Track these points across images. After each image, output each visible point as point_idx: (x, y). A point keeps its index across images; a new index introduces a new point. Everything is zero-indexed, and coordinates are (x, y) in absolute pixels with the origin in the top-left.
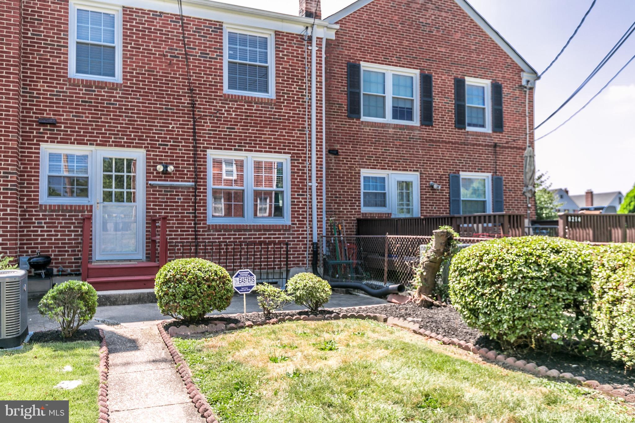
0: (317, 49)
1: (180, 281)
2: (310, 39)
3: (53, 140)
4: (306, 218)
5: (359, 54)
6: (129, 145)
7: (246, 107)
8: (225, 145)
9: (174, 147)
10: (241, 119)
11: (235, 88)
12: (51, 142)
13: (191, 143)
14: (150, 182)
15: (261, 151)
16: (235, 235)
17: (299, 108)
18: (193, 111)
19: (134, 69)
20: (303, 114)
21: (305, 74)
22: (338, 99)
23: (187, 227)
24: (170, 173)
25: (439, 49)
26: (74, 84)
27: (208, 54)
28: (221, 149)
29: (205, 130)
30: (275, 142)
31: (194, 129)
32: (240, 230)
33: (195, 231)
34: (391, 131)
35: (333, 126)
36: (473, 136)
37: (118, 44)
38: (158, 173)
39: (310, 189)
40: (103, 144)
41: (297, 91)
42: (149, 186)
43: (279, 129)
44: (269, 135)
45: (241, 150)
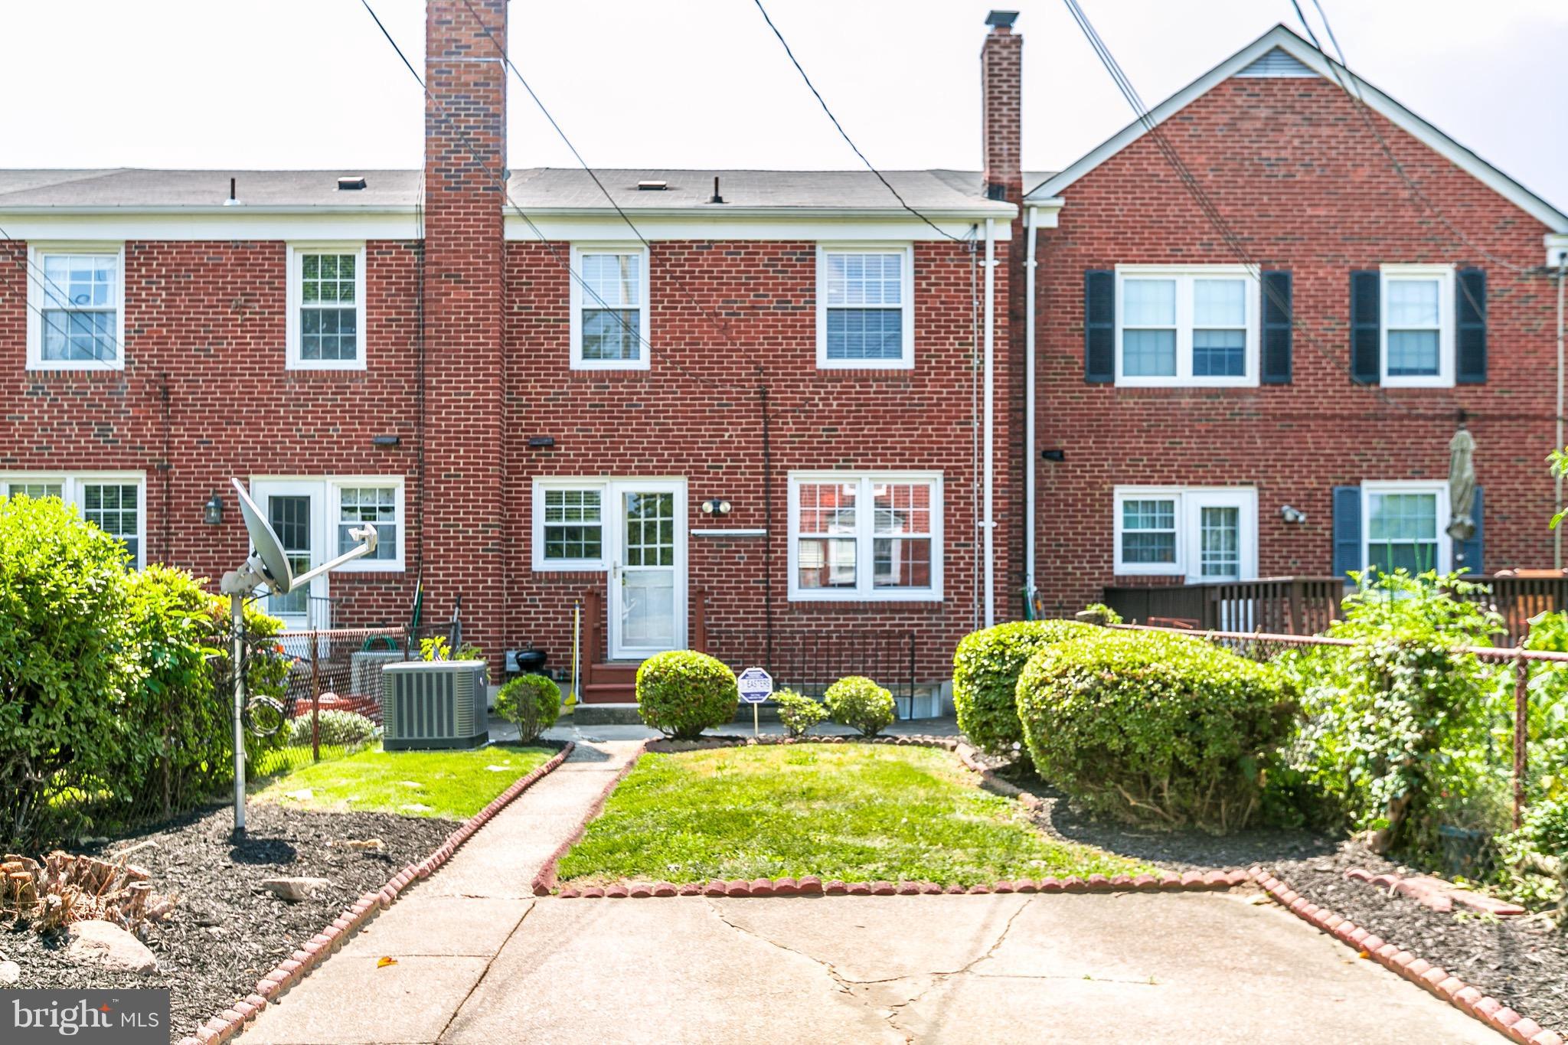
0: (997, 263)
1: (657, 680)
2: (981, 246)
3: (549, 470)
4: (972, 588)
5: (1111, 250)
6: (660, 471)
7: (858, 389)
8: (819, 461)
9: (732, 471)
10: (849, 412)
11: (840, 356)
12: (548, 473)
13: (760, 461)
14: (693, 531)
15: (886, 467)
16: (838, 619)
17: (960, 380)
18: (765, 405)
19: (667, 344)
20: (967, 393)
21: (973, 315)
22: (1065, 346)
23: (756, 606)
24: (725, 515)
25: (1309, 212)
26: (580, 377)
27: (790, 302)
28: (812, 468)
29: (785, 436)
30: (913, 449)
31: (766, 436)
32: (846, 612)
33: (768, 613)
34: (1186, 402)
35: (1052, 402)
36: (1401, 397)
37: (643, 303)
38: (706, 515)
39: (981, 533)
40: (622, 472)
41: (955, 350)
42: (693, 538)
43: (921, 423)
44: (901, 436)
45: (849, 468)
